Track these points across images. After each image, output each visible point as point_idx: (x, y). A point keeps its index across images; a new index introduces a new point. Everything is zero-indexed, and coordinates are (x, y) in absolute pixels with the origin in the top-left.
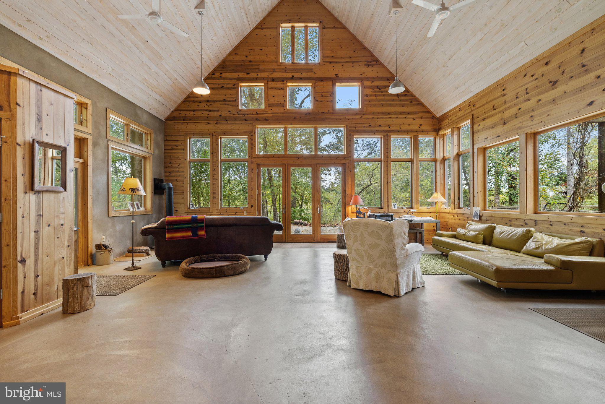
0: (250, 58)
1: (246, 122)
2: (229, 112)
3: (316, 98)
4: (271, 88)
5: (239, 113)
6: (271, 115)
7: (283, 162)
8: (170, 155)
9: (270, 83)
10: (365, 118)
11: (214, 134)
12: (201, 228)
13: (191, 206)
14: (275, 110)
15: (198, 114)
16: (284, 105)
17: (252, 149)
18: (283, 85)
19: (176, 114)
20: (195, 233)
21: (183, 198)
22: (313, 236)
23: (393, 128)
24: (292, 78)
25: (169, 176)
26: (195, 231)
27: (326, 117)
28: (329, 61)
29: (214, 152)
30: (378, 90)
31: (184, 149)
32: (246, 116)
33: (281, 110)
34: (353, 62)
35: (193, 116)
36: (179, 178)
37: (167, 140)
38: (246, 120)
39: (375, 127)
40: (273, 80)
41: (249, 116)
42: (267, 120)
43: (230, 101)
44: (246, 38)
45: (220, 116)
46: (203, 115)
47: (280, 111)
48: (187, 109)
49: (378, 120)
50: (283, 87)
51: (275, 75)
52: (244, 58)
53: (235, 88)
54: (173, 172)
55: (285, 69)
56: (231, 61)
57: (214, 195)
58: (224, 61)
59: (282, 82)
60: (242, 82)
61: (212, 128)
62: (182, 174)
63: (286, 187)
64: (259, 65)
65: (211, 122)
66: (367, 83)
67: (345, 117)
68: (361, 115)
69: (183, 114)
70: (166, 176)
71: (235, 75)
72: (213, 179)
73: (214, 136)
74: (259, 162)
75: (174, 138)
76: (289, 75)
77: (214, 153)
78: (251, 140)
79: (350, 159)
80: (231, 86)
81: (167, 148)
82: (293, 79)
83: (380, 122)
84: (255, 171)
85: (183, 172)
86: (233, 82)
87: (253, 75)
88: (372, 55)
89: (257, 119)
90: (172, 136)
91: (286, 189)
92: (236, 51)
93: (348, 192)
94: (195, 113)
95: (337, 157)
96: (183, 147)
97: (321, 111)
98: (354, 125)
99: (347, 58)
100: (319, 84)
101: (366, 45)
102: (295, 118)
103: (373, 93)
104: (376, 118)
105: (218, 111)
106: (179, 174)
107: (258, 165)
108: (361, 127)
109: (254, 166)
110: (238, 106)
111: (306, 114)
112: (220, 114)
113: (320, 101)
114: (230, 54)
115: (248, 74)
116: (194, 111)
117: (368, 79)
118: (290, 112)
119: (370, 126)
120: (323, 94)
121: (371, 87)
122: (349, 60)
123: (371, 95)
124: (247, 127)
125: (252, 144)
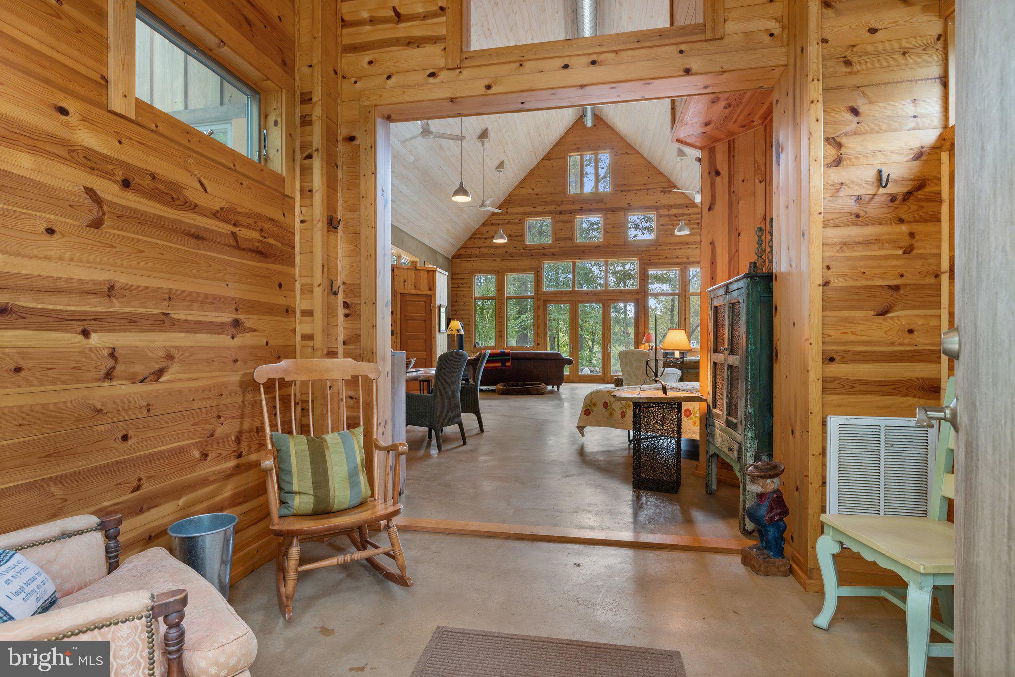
0: (537, 191)
1: (532, 257)
2: (515, 247)
3: (607, 230)
4: (558, 221)
5: (525, 248)
6: (558, 250)
7: (571, 298)
8: (456, 293)
9: (558, 216)
10: (660, 250)
11: (500, 271)
12: (508, 361)
13: (477, 345)
14: (562, 244)
15: (484, 251)
16: (571, 239)
17: (538, 285)
18: (571, 218)
19: (462, 252)
20: (503, 365)
21: (469, 337)
22: (603, 375)
23: (691, 260)
24: (581, 210)
25: (455, 314)
26: (503, 362)
27: (618, 250)
28: (621, 189)
29: (500, 288)
30: (675, 218)
31: (470, 287)
32: (532, 251)
33: (569, 244)
34: (647, 190)
35: (479, 253)
36: (465, 317)
37: (453, 278)
38: (532, 256)
39: (672, 258)
40: (561, 213)
41: (536, 251)
42: (554, 255)
43: (516, 237)
44: (533, 170)
45: (506, 252)
46: (488, 252)
48: (472, 246)
49: (675, 251)
50: (571, 220)
51: (562, 208)
52: (530, 191)
53: (521, 222)
54: (459, 310)
55: (574, 200)
56: (517, 195)
57: (500, 333)
58: (510, 195)
59: (571, 215)
60: (528, 217)
61: (497, 265)
62: (468, 312)
64: (545, 198)
65: (496, 259)
66: (663, 212)
67: (639, 249)
68: (656, 246)
69: (469, 251)
70: (452, 315)
71: (521, 209)
72: (499, 317)
73: (500, 275)
74: (546, 299)
75: (460, 276)
76: (577, 207)
77: (499, 290)
78: (538, 276)
79: (643, 294)
80: (517, 221)
81: (453, 286)
83: (678, 253)
84: (541, 308)
85: (469, 310)
86: (520, 216)
87: (539, 209)
89: (544, 254)
90: (458, 274)
92: (522, 184)
93: (641, 329)
94: (481, 250)
95: (630, 292)
96: (468, 285)
97: (611, 243)
98: (648, 258)
99: (641, 185)
100: (610, 214)
101: (662, 170)
102: (583, 252)
103: (670, 222)
104: (672, 249)
105: (504, 247)
106: (465, 312)
107: (545, 303)
108: (656, 259)
109: (541, 303)
110: (524, 241)
111: (596, 247)
113: (611, 233)
114: (516, 188)
115: (534, 207)
116: (480, 248)
117: (664, 207)
118: (577, 246)
119: (666, 258)
120: (614, 225)
121: (668, 215)
122: (643, 187)
123: (668, 225)
124: (533, 263)
125: (539, 281)
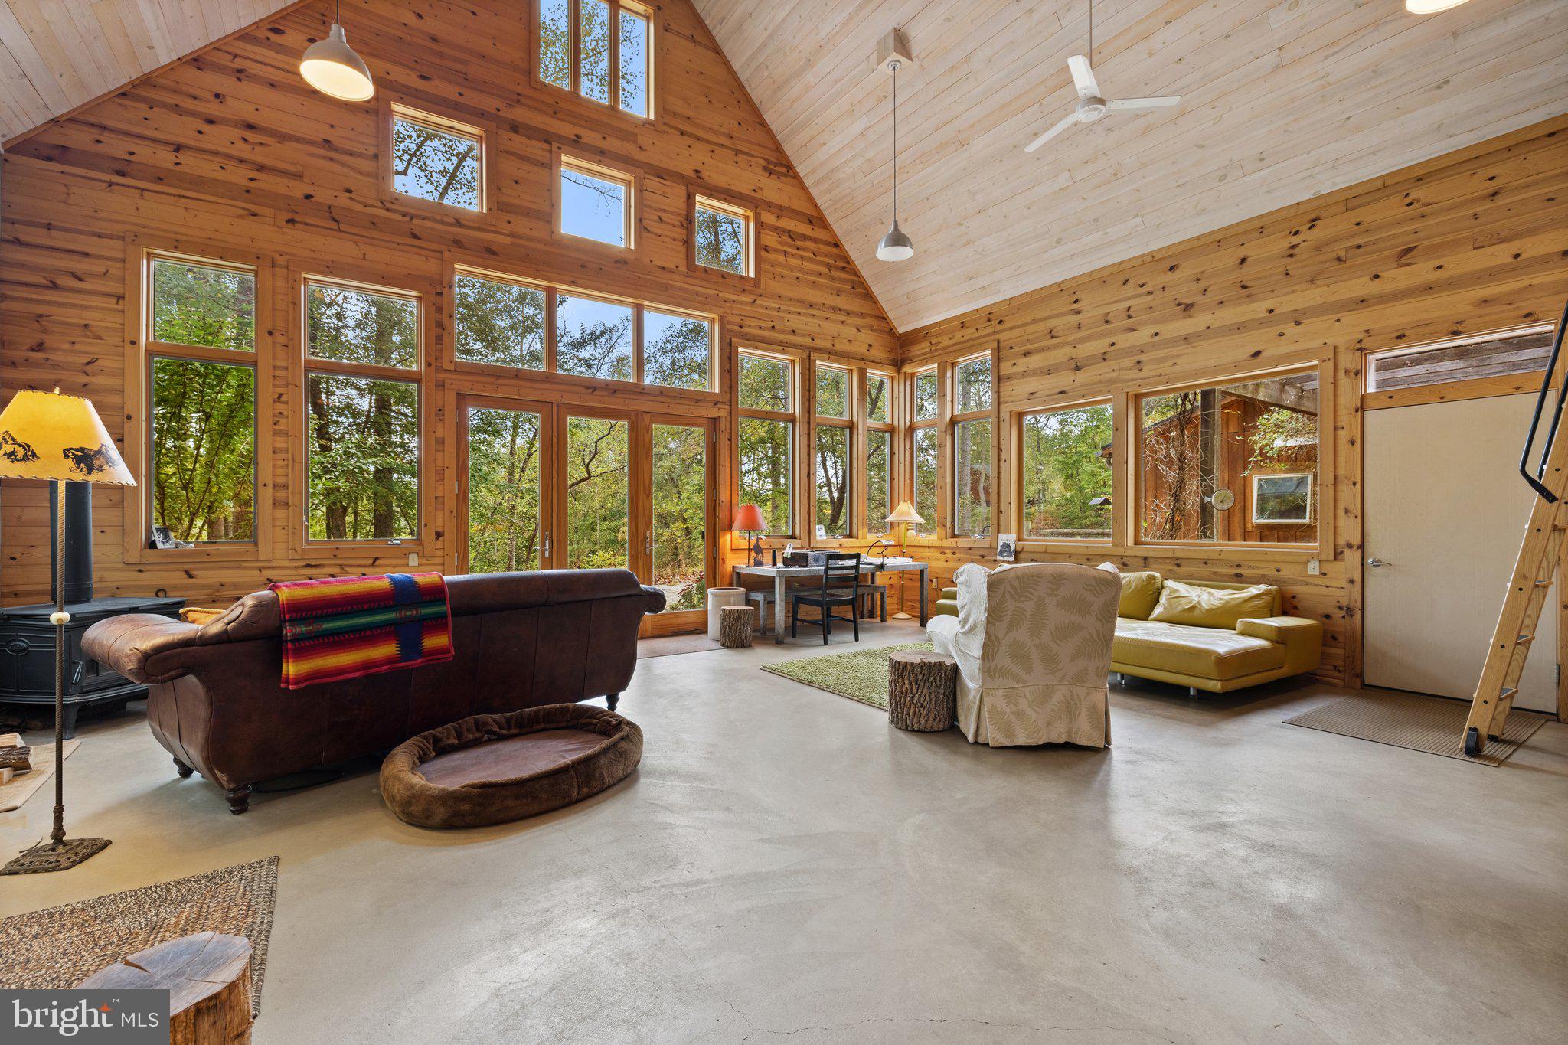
0: (433, 26)
1: (418, 242)
2: (349, 191)
3: (645, 223)
4: (507, 152)
5: (388, 205)
6: (507, 240)
7: (545, 396)
8: (35, 309)
9: (506, 135)
10: (762, 306)
11: (281, 260)
14: (521, 225)
15: (199, 165)
16: (547, 218)
17: (439, 339)
18: (547, 154)
19: (74, 138)
21: (119, 504)
23: (820, 343)
24: (574, 141)
27: (670, 282)
28: (681, 127)
29: (281, 328)
30: (790, 241)
31: (124, 298)
32: (418, 222)
33: (540, 230)
34: (737, 152)
35: (172, 167)
37: (16, 242)
38: (415, 236)
39: (783, 332)
40: (515, 128)
41: (428, 224)
42: (494, 253)
43: (352, 154)
45: (308, 197)
46: (222, 175)
47: (536, 233)
48: (138, 130)
49: (790, 316)
50: (547, 161)
51: (519, 114)
52: (407, 17)
53: (374, 112)
55: (568, 105)
57: (281, 494)
59: (546, 146)
60: (400, 101)
61: (267, 234)
62: (110, 400)
63: (555, 475)
64: (463, 62)
65: (262, 210)
66: (768, 218)
67: (716, 292)
68: (754, 297)
69: (116, 145)
72: (274, 434)
74: (466, 389)
75: (60, 239)
76: (566, 129)
77: (277, 334)
78: (438, 308)
81: (18, 275)
82: (577, 146)
83: (795, 322)
84: (450, 415)
85: (117, 392)
87: (443, 89)
88: (778, 148)
89: (457, 243)
91: (555, 480)
93: (724, 496)
94: (183, 157)
95: (700, 399)
96: (114, 287)
97: (657, 262)
98: (737, 319)
99: (722, 134)
100: (652, 183)
101: (768, 117)
102: (583, 267)
103: (780, 247)
104: (784, 311)
105: (298, 176)
108: (755, 327)
109: (451, 399)
110: (390, 181)
111: (617, 262)
112: (309, 190)
113: (656, 234)
115: (424, 78)
116: (178, 148)
117: (769, 206)
119: (773, 327)
120: (662, 216)
121: (776, 229)
122: (726, 142)
123: (776, 250)
124: (423, 264)
125: (440, 325)
